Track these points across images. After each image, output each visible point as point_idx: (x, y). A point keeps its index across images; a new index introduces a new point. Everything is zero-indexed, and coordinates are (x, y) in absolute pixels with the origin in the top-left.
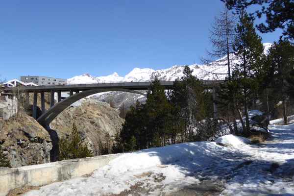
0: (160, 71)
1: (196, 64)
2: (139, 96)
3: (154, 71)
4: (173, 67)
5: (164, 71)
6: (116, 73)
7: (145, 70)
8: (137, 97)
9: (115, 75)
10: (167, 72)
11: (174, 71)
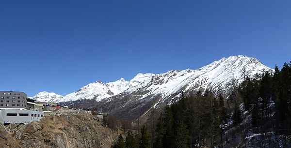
0: (158, 75)
1: (189, 69)
2: (141, 97)
3: (154, 75)
4: (170, 72)
5: (163, 75)
6: (122, 79)
7: (146, 75)
8: (139, 97)
9: (122, 80)
10: (165, 76)
11: (170, 75)
